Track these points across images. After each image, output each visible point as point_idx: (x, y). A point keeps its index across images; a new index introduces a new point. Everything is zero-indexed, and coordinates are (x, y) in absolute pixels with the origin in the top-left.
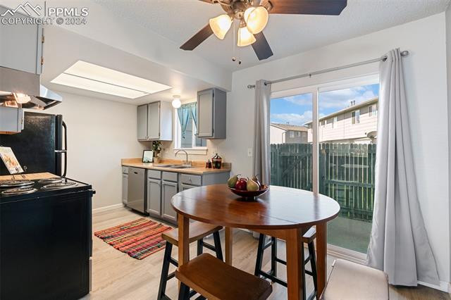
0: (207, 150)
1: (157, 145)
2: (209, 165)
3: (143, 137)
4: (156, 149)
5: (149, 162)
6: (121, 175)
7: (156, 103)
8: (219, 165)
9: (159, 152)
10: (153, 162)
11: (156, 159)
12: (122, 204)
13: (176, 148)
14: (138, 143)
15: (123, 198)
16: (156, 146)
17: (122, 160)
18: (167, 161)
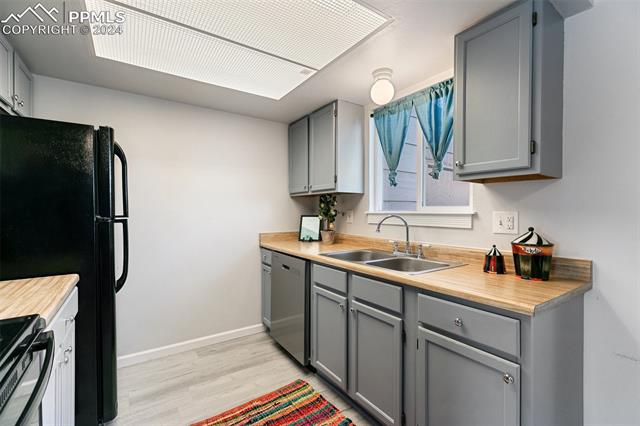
0: (474, 216)
1: (328, 204)
2: (495, 263)
3: (300, 189)
4: (326, 213)
5: (311, 240)
6: (258, 266)
7: (328, 109)
8: (546, 267)
9: (332, 219)
10: (320, 239)
11: (326, 236)
12: (261, 325)
13: (371, 210)
14: (291, 201)
15: (263, 314)
16: (328, 206)
17: (260, 234)
18: (353, 240)
